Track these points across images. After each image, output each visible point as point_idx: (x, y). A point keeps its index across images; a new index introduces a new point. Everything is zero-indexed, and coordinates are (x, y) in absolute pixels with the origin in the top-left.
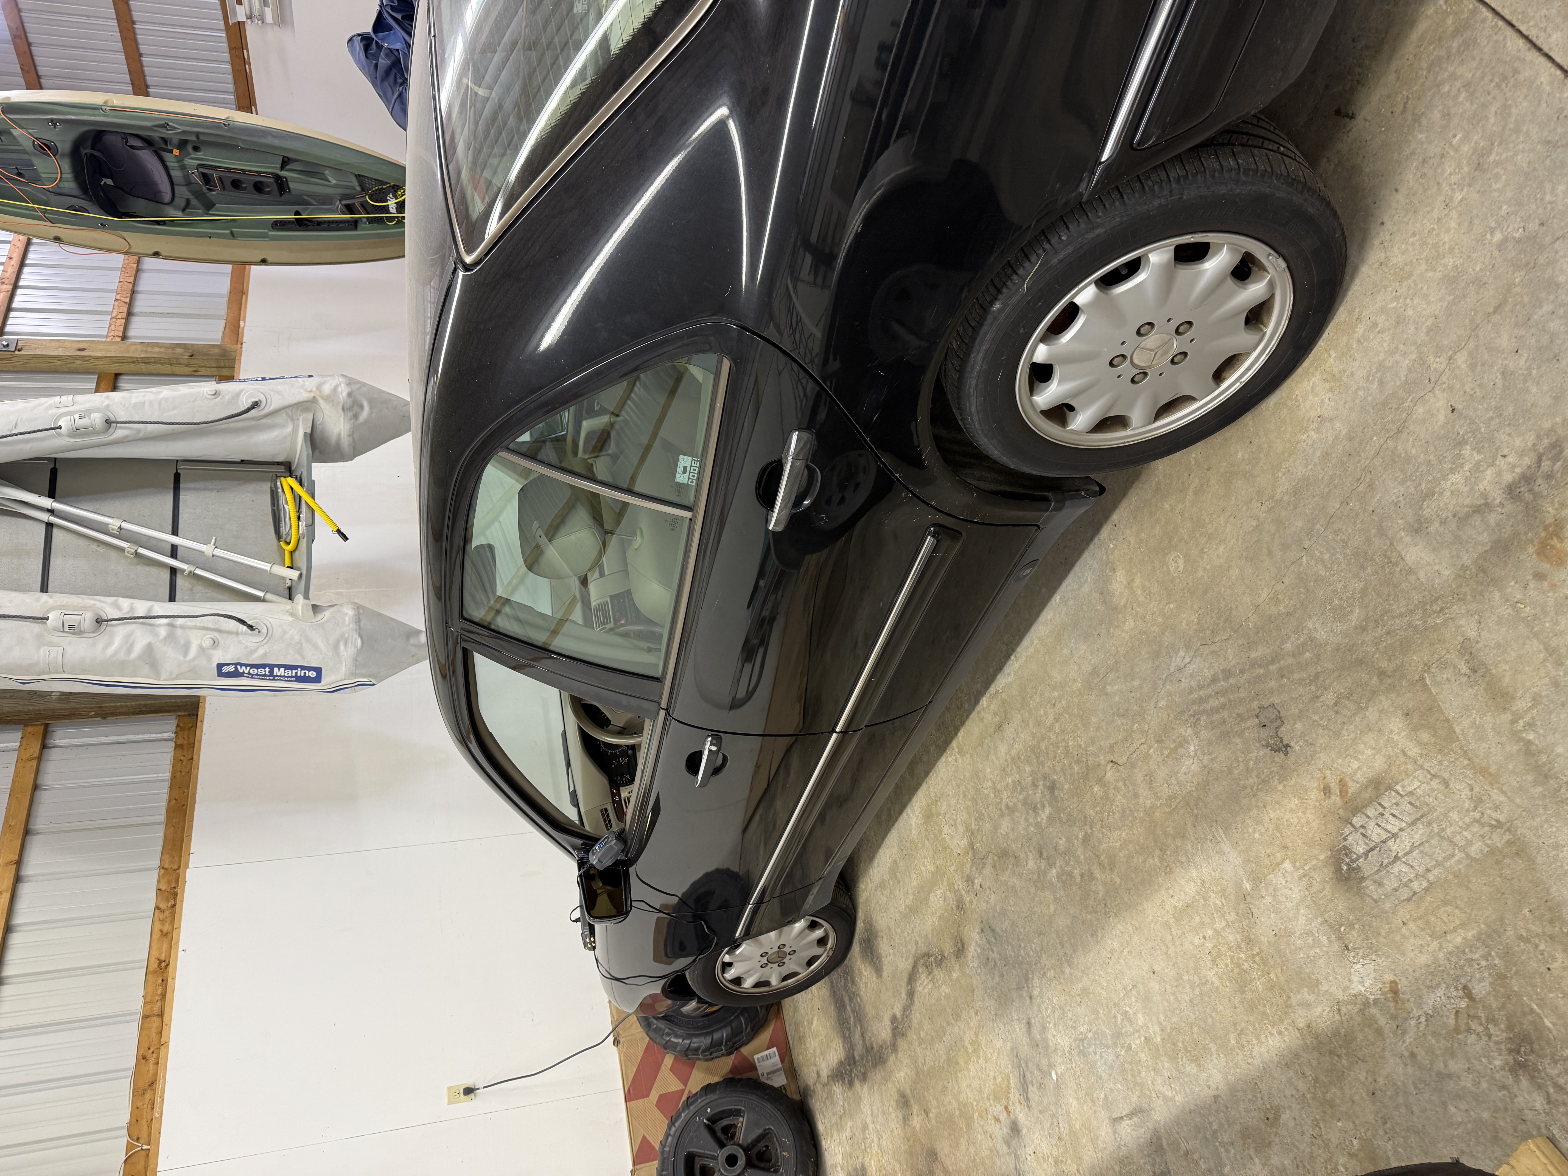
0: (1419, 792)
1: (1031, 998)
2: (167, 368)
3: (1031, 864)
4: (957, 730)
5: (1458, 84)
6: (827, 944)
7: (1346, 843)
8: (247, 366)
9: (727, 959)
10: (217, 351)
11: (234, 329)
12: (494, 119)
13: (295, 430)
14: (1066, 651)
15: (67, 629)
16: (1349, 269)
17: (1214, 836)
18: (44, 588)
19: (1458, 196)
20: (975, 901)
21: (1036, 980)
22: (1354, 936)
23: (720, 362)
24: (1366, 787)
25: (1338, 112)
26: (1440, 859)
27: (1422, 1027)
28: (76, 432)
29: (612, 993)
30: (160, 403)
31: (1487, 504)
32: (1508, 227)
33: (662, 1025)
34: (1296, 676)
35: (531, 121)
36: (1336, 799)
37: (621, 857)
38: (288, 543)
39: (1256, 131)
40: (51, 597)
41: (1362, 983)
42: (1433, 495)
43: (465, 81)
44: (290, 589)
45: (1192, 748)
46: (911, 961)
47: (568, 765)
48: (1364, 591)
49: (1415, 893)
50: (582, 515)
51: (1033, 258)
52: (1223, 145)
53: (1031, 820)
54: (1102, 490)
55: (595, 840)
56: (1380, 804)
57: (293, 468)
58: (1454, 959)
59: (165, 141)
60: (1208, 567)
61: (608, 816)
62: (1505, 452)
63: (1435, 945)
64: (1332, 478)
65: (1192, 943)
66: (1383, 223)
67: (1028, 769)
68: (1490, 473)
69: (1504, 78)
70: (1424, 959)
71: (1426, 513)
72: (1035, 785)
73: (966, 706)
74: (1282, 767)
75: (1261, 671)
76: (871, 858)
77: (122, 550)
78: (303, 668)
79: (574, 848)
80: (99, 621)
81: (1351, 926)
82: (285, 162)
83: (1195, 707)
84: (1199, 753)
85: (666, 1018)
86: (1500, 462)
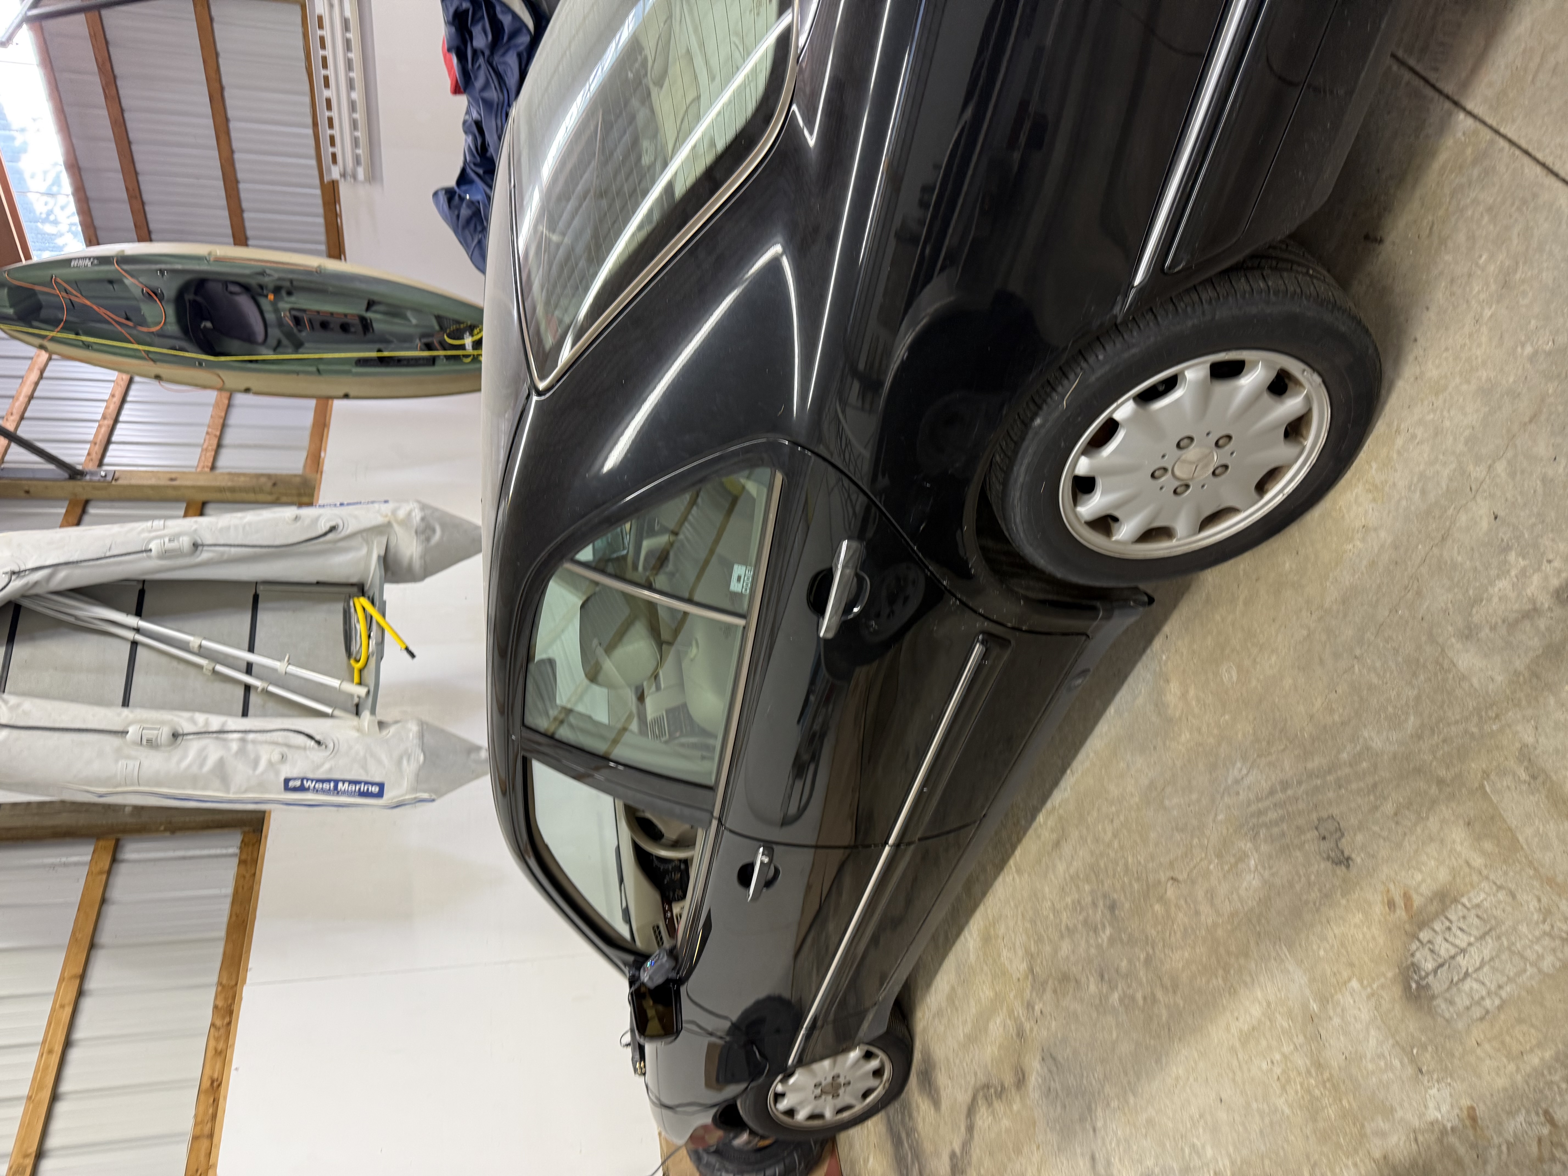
0: (1486, 904)
1: (1094, 1130)
2: (252, 496)
3: (1093, 988)
4: (1014, 848)
5: (1481, 208)
6: (883, 1074)
7: (1415, 960)
8: (326, 492)
9: (780, 1088)
10: (298, 480)
11: (315, 460)
12: (568, 258)
13: (369, 553)
14: (1122, 765)
15: (144, 742)
16: (1385, 383)
17: (1278, 954)
18: (126, 703)
19: (1487, 313)
20: (1035, 1029)
21: (1099, 1110)
22: (1427, 1059)
23: (773, 476)
24: (1431, 900)
25: (1367, 237)
26: (1512, 974)
27: (1504, 1156)
28: (165, 554)
29: (662, 1122)
30: (244, 527)
31: (1535, 609)
32: (1538, 340)
33: (713, 1159)
34: (1354, 786)
35: (600, 261)
36: (1401, 913)
37: (673, 975)
38: (358, 661)
39: (1286, 256)
40: (132, 712)
41: (1439, 1109)
42: (1481, 601)
43: (540, 228)
44: (357, 706)
45: (1252, 862)
46: (970, 1093)
47: (621, 881)
48: (1418, 698)
49: (1487, 1012)
50: (639, 629)
51: (1072, 376)
52: (1252, 268)
53: (1092, 941)
54: (1151, 600)
55: (646, 957)
56: (1447, 918)
57: (366, 588)
58: (1532, 1083)
59: (261, 287)
60: (1261, 677)
61: (660, 933)
62: (1551, 557)
63: (1511, 1067)
64: (1379, 587)
65: (1260, 1068)
66: (1416, 340)
67: (1087, 888)
68: (1536, 579)
69: (1524, 202)
70: (1501, 1082)
71: (1476, 619)
72: (1094, 904)
73: (1023, 822)
74: (1344, 881)
75: (1319, 782)
76: (929, 985)
77: (200, 667)
78: (366, 783)
79: (625, 964)
80: (175, 735)
81: (1424, 1047)
82: (370, 305)
83: (1255, 820)
84: (1259, 867)
85: (718, 1152)
86: (1546, 567)
